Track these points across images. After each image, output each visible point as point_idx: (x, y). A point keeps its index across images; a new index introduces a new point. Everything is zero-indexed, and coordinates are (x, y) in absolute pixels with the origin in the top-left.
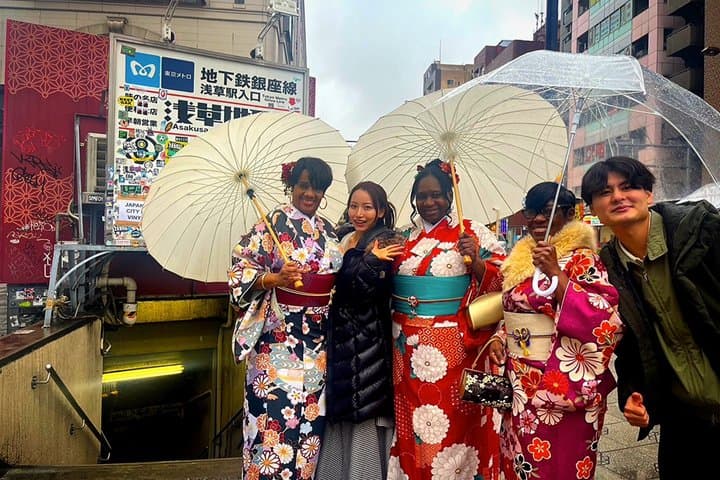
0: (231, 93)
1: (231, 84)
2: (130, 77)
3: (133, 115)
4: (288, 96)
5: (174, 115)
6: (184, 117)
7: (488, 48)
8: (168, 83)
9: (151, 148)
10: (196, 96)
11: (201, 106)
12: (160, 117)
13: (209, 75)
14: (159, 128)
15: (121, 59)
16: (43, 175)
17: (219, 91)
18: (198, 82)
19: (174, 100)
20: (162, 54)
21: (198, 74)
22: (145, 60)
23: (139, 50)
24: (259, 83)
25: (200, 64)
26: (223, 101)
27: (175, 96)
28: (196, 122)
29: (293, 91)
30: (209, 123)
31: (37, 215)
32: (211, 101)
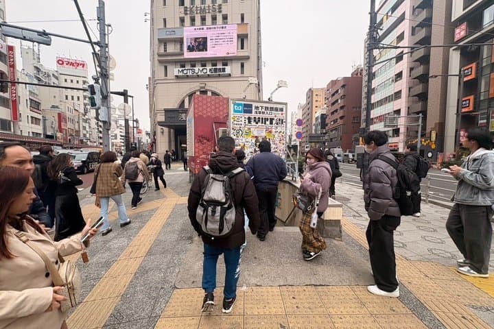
0: (263, 113)
1: (263, 110)
2: (235, 111)
3: (236, 122)
4: (281, 112)
5: (247, 121)
6: (250, 122)
7: (332, 81)
8: (245, 112)
9: (240, 132)
10: (253, 115)
11: (255, 118)
12: (243, 123)
13: (257, 108)
14: (243, 126)
15: (232, 105)
16: (205, 141)
17: (260, 113)
18: (254, 110)
19: (247, 117)
20: (243, 103)
21: (254, 108)
22: (238, 105)
23: (237, 102)
24: (272, 109)
25: (254, 105)
26: (261, 116)
27: (247, 115)
28: (253, 123)
29: (282, 111)
30: (257, 123)
31: (204, 153)
32: (258, 116)
